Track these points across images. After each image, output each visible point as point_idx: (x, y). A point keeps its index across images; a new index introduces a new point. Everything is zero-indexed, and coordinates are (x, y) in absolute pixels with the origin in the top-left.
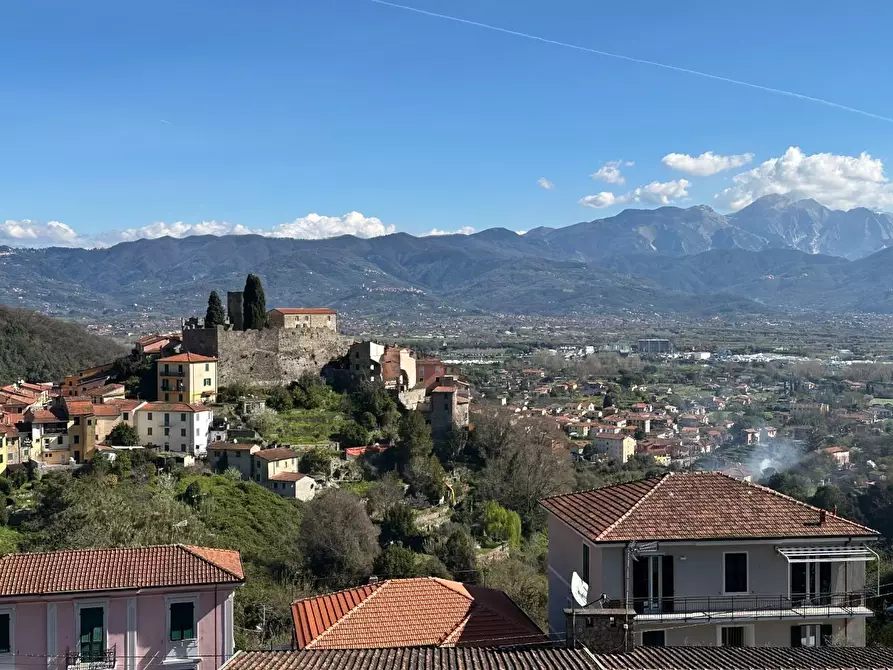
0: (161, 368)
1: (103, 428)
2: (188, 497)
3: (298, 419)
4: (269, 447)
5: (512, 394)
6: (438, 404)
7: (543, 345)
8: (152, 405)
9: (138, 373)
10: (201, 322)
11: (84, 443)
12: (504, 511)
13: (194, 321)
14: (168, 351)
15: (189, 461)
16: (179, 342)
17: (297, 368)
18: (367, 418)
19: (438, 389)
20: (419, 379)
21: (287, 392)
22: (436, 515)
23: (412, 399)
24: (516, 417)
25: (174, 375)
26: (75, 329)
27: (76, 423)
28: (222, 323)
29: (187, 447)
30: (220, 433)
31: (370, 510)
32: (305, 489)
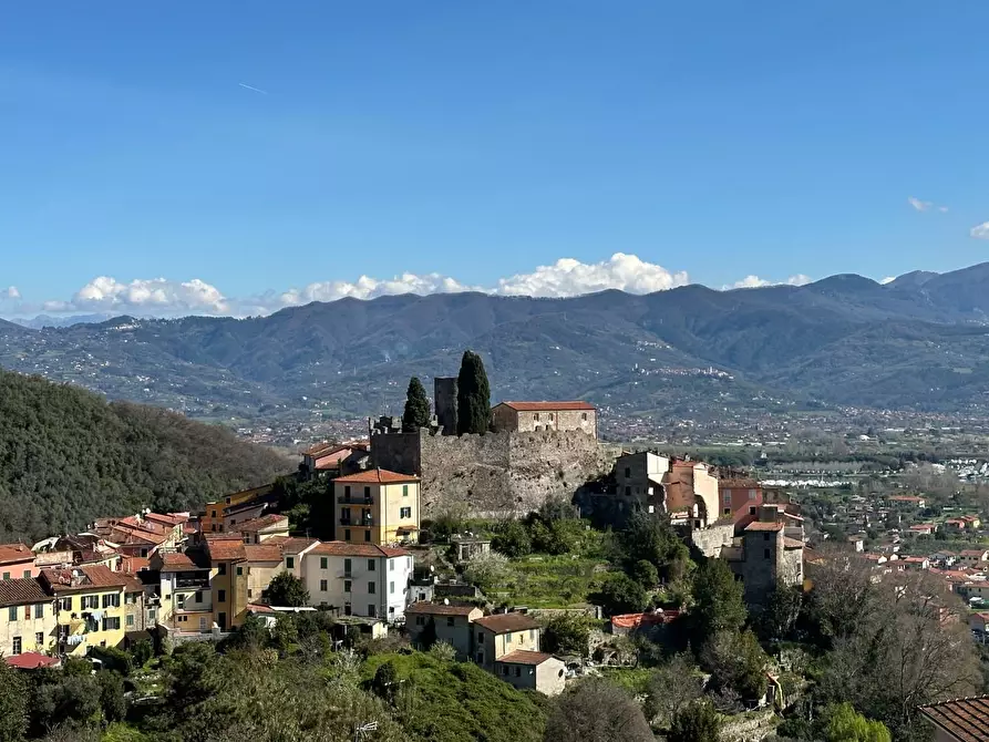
0: (339, 491)
1: (258, 579)
2: (379, 684)
3: (537, 570)
4: (496, 611)
5: (872, 535)
6: (756, 550)
7: (922, 457)
8: (329, 545)
9: (307, 499)
10: (397, 423)
11: (232, 600)
12: (861, 720)
13: (386, 421)
14: (350, 466)
15: (379, 630)
16: (367, 453)
17: (537, 491)
18: (642, 569)
19: (754, 526)
20: (724, 510)
21: (522, 528)
22: (753, 724)
23: (714, 541)
24: (880, 572)
25: (358, 501)
26: (220, 433)
27: (222, 572)
28: (426, 424)
29: (377, 610)
30: (425, 590)
31: (650, 713)
32: (551, 678)
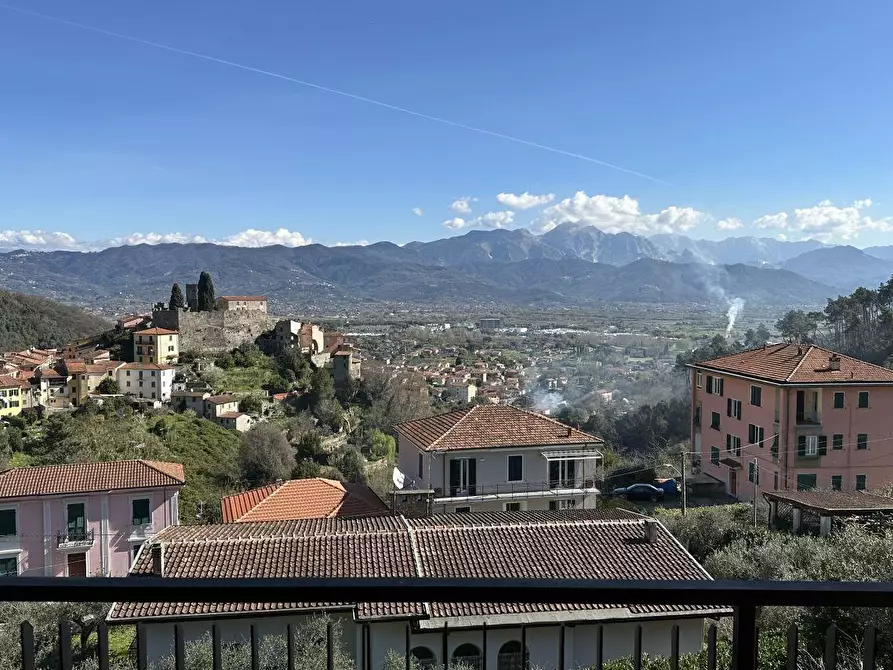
0: (136, 339)
1: (93, 382)
2: (157, 430)
3: (238, 375)
4: (217, 394)
5: (394, 357)
6: (340, 363)
7: (416, 323)
8: (131, 365)
9: (119, 342)
10: (166, 306)
11: (79, 392)
12: (384, 435)
13: (161, 305)
14: (142, 326)
15: (157, 405)
16: (150, 320)
17: (237, 339)
18: (288, 373)
19: (339, 353)
20: (326, 346)
21: (230, 355)
22: (337, 439)
23: (321, 360)
24: (396, 372)
25: (146, 343)
26: (74, 310)
27: (74, 378)
28: (182, 306)
29: (156, 395)
30: (181, 385)
31: (289, 437)
32: (243, 423)
